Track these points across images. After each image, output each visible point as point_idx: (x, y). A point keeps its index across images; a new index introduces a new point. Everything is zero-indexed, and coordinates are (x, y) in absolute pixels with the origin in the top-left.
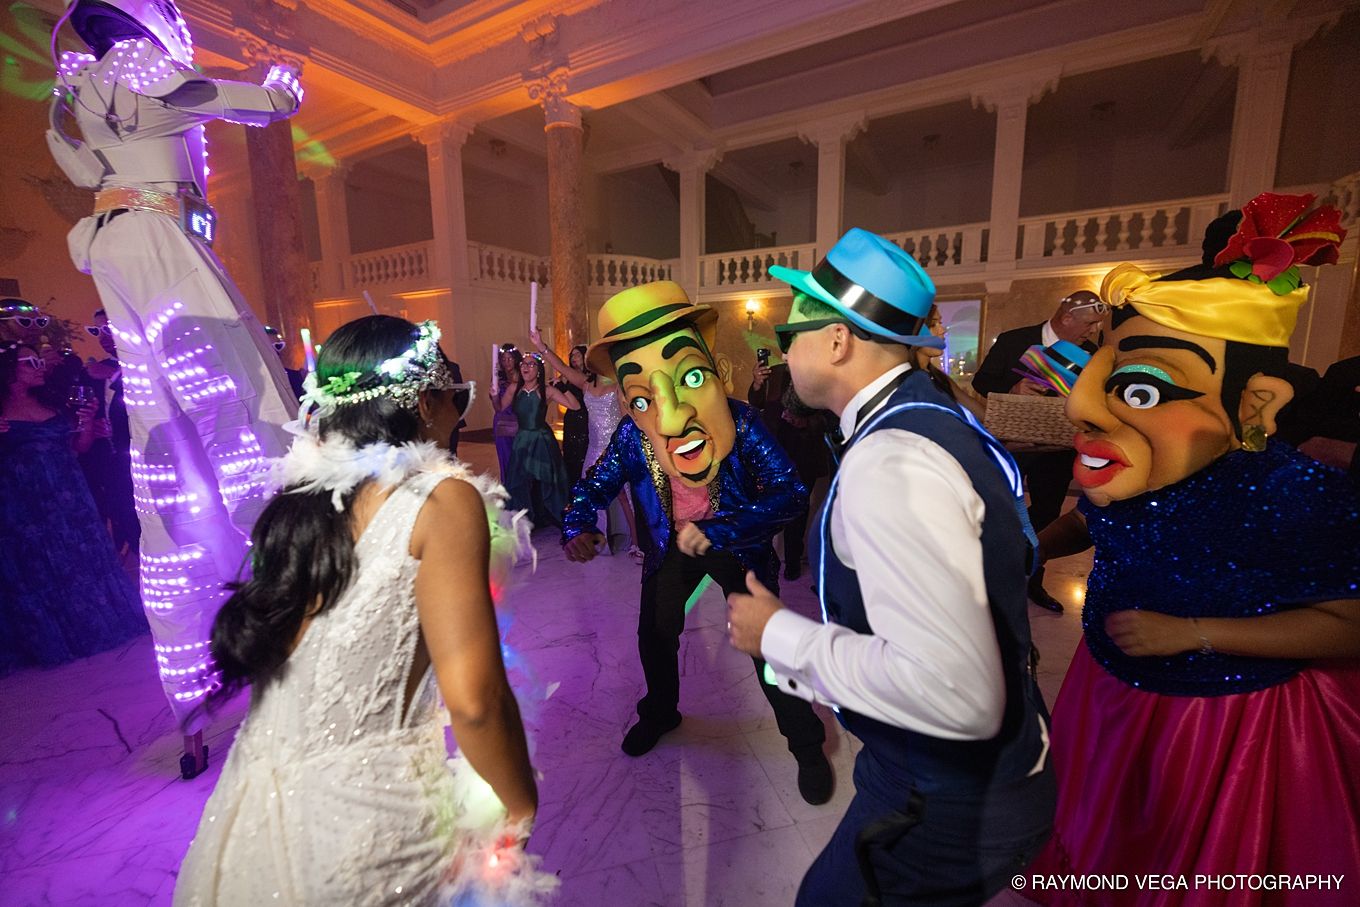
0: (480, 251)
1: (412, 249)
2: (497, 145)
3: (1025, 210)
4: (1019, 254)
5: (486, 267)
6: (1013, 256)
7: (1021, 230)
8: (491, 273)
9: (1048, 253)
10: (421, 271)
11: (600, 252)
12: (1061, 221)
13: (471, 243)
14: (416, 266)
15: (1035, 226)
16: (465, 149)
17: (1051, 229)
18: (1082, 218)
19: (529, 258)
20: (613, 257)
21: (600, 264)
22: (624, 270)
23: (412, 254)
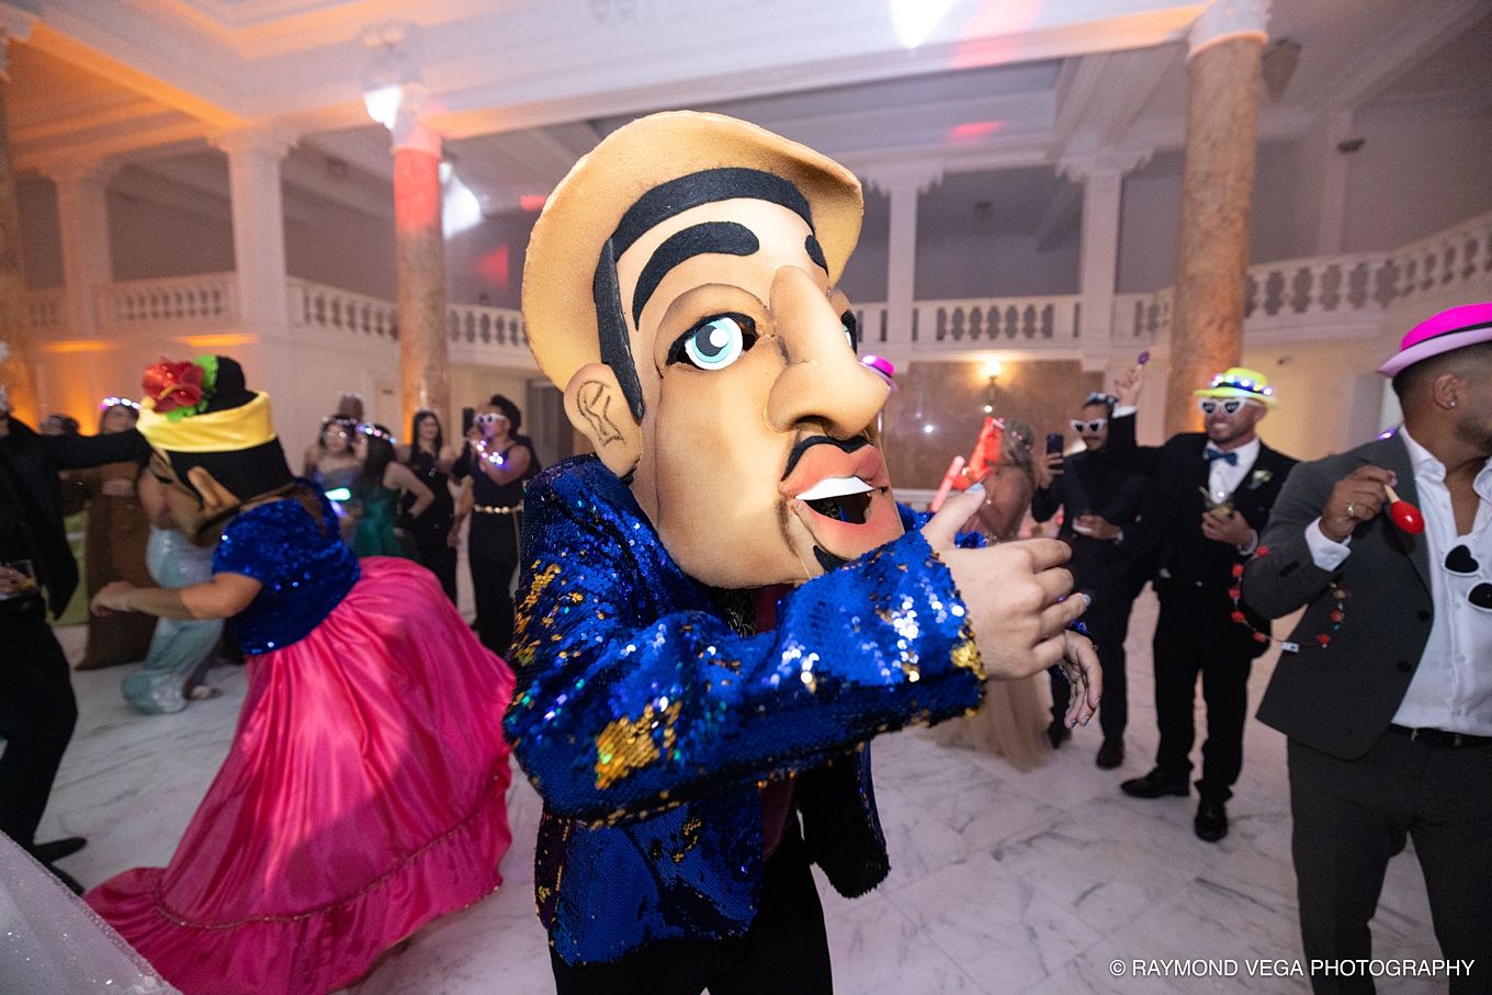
0: (306, 291)
1: (207, 281)
2: (336, 166)
3: (921, 293)
4: (915, 336)
5: (313, 310)
6: (909, 336)
7: (916, 313)
8: (321, 319)
9: (940, 337)
10: (218, 311)
11: (471, 302)
12: (950, 307)
13: (294, 280)
14: (211, 304)
15: (928, 311)
16: (284, 165)
17: (941, 313)
18: (967, 306)
19: (376, 304)
20: (486, 310)
21: (470, 318)
22: (500, 325)
23: (207, 288)
